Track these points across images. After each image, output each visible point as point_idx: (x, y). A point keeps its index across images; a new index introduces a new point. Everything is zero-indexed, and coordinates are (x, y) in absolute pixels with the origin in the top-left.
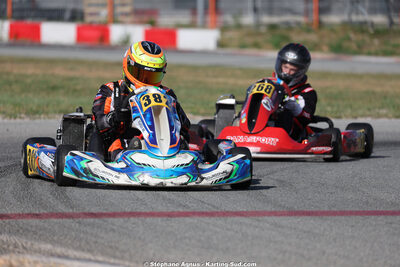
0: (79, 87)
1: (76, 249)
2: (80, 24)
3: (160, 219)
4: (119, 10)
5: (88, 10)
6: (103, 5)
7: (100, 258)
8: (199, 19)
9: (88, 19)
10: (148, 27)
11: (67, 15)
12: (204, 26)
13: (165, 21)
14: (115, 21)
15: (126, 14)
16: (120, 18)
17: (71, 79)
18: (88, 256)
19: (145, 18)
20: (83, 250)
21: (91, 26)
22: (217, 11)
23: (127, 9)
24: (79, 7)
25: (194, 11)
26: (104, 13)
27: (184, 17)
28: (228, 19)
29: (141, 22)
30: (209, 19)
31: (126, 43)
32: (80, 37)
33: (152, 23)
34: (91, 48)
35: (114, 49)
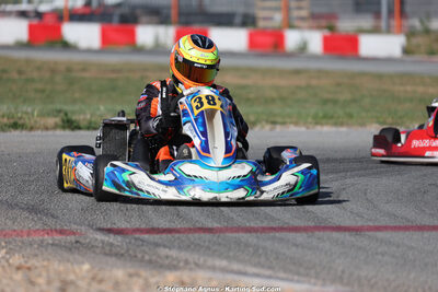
0: (252, 96)
1: (255, 265)
2: (251, 29)
3: (347, 234)
4: (295, 13)
5: (261, 14)
6: (277, 9)
7: (282, 275)
8: (383, 24)
9: (261, 24)
10: (327, 33)
11: (238, 20)
12: (389, 31)
13: (346, 25)
14: (291, 27)
15: (302, 19)
16: (296, 23)
17: (244, 87)
18: (268, 272)
19: (324, 23)
20: (263, 266)
21: (264, 32)
22: (403, 14)
23: (304, 13)
24: (251, 11)
25: (377, 15)
26: (278, 17)
27: (366, 22)
28: (416, 23)
29: (319, 28)
30: (394, 23)
31: (303, 48)
32: (253, 43)
33: (331, 28)
34: (262, 56)
35: (290, 55)
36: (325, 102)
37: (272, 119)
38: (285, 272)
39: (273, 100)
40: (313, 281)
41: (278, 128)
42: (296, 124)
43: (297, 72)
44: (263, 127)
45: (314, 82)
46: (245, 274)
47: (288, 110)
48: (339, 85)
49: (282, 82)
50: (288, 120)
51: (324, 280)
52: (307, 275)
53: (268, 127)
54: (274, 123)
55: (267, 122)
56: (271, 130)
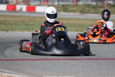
0: (7, 23)
1: (7, 70)
2: (8, 5)
3: (31, 61)
5: (10, 1)
7: (14, 72)
8: (42, 3)
9: (10, 3)
10: (27, 6)
11: (4, 2)
12: (43, 5)
13: (32, 4)
14: (18, 4)
15: (21, 2)
16: (19, 3)
17: (5, 21)
18: (10, 72)
19: (27, 3)
20: (9, 70)
21: (11, 5)
22: (47, 1)
26: (15, 2)
27: (38, 3)
28: (50, 3)
29: (25, 4)
30: (45, 3)
31: (21, 10)
32: (8, 8)
33: (29, 4)
34: (10, 12)
35: (18, 12)
36: (26, 25)
37: (12, 29)
38: (14, 71)
39: (13, 24)
40: (21, 74)
41: (14, 32)
42: (19, 31)
43: (19, 16)
44: (10, 32)
45: (24, 19)
46: (4, 72)
47: (17, 27)
48: (30, 20)
49: (15, 19)
50: (17, 30)
51: (24, 73)
52: (20, 72)
53: (11, 32)
54: (13, 30)
55: (11, 30)
56: (12, 32)
